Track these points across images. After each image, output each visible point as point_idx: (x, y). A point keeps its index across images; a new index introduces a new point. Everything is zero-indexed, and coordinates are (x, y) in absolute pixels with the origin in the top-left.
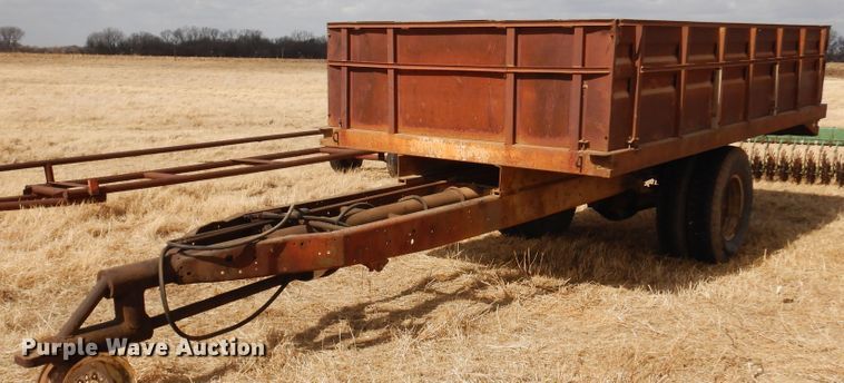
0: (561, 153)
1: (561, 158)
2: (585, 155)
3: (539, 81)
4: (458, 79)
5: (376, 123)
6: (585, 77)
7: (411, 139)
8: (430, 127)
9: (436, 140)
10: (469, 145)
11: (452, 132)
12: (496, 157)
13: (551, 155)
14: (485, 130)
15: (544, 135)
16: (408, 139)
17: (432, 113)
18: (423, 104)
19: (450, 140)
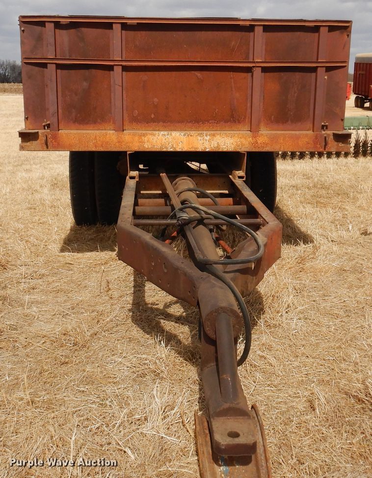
0: (307, 135)
1: (306, 140)
2: (329, 135)
3: (282, 74)
4: (198, 74)
5: (95, 122)
6: (329, 69)
7: (144, 135)
8: (164, 122)
9: (176, 134)
10: (214, 135)
11: (190, 124)
12: (243, 145)
13: (298, 137)
14: (226, 121)
15: (287, 121)
16: (140, 136)
17: (167, 108)
18: (156, 100)
19: (192, 133)
